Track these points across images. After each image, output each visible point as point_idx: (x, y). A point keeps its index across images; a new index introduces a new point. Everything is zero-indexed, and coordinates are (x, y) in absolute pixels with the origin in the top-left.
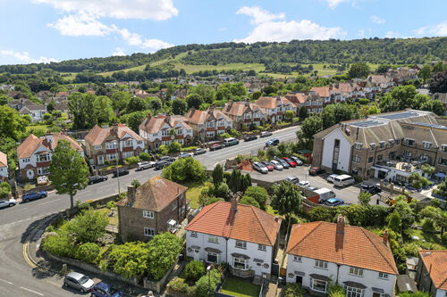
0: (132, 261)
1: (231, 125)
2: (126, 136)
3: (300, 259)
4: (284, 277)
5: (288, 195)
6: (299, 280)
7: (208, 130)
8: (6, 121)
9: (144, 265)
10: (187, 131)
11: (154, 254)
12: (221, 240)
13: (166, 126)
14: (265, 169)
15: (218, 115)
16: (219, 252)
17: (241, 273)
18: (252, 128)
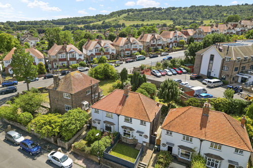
0: (48, 126)
1: (142, 48)
2: (72, 50)
3: (171, 134)
4: (159, 145)
5: (170, 88)
6: (170, 149)
7: (126, 50)
8: (8, 42)
9: (57, 130)
10: (112, 50)
11: (65, 123)
12: (115, 116)
13: (98, 45)
14: (159, 74)
15: (133, 40)
16: (113, 124)
17: (128, 141)
18: (156, 50)
